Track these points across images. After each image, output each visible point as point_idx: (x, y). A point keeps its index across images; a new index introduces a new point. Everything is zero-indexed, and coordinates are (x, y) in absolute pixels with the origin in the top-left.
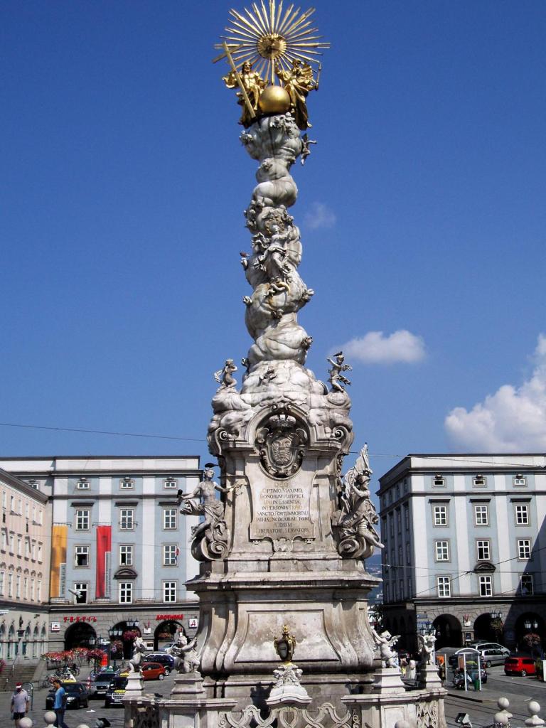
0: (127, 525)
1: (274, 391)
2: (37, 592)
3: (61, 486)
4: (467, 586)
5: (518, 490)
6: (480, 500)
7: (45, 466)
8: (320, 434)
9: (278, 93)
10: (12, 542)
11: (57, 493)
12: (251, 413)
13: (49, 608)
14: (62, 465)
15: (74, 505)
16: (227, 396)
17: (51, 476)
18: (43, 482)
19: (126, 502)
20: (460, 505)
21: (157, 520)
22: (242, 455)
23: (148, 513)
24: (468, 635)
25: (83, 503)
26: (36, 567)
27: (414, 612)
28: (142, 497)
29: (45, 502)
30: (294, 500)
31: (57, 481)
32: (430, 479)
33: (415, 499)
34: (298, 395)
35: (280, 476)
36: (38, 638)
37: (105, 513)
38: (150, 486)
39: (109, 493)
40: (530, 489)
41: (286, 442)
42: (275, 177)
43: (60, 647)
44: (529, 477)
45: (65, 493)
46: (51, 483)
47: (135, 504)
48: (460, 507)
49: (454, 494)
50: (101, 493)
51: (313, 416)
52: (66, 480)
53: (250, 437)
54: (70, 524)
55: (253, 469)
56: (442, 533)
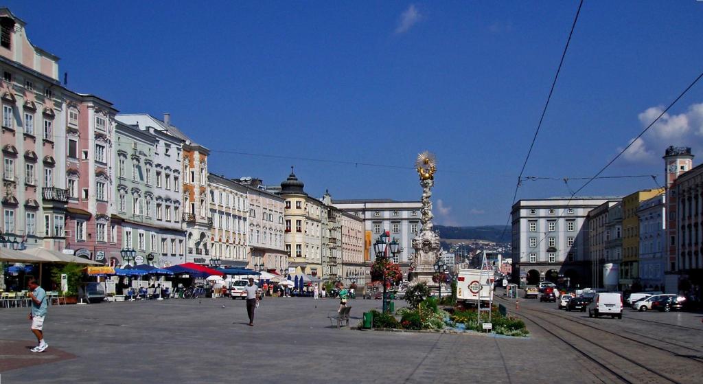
0: (396, 231)
1: (425, 237)
2: (360, 258)
3: (368, 215)
4: (543, 257)
5: (570, 215)
6: (552, 220)
7: (361, 206)
8: (434, 245)
9: (427, 175)
10: (351, 240)
11: (367, 217)
12: (421, 241)
13: (364, 265)
14: (369, 206)
15: (374, 223)
16: (417, 238)
17: (364, 211)
18: (361, 213)
19: (395, 222)
20: (542, 222)
21: (409, 229)
22: (419, 249)
23: (405, 226)
24: (542, 278)
25: (378, 222)
26: (358, 249)
27: (519, 268)
28: (402, 219)
29: (361, 221)
30: (429, 257)
31: (366, 212)
32: (529, 211)
33: (522, 220)
34: (429, 238)
35: (427, 253)
36: (362, 277)
37: (387, 226)
38: (405, 214)
39: (388, 217)
40: (575, 215)
41: (427, 247)
42: (426, 193)
43: (369, 281)
44: (575, 209)
45: (370, 217)
46: (364, 213)
47: (399, 222)
48: (542, 223)
49: (540, 217)
50: (385, 217)
51: (432, 242)
52: (370, 212)
53: (420, 246)
54: (372, 231)
55: (421, 251)
56: (534, 235)
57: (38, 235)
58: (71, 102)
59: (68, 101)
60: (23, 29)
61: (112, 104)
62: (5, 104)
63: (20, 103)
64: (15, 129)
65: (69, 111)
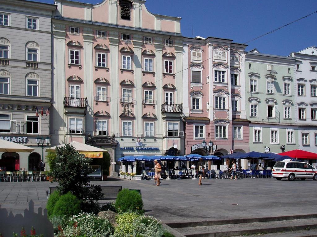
57: (157, 136)
58: (193, 45)
59: (190, 46)
60: (143, 6)
61: (232, 40)
62: (124, 55)
63: (138, 52)
64: (134, 69)
65: (192, 52)
